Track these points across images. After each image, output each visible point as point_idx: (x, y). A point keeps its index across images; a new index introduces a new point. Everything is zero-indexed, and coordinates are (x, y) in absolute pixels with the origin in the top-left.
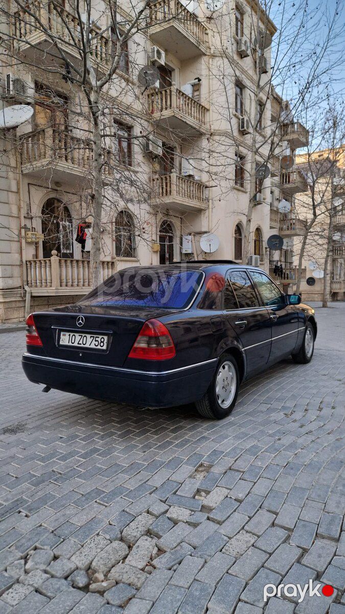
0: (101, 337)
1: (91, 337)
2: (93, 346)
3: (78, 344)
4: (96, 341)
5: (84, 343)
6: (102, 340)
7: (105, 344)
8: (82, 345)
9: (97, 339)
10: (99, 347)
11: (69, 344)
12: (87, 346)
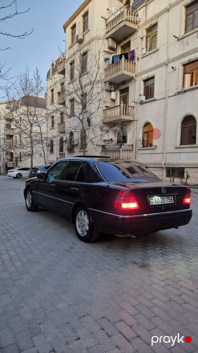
0: (170, 197)
1: (166, 198)
2: (168, 202)
3: (161, 203)
4: (169, 199)
5: (164, 202)
6: (171, 198)
7: (173, 200)
8: (163, 203)
9: (169, 198)
10: (171, 202)
11: (156, 204)
12: (166, 203)
